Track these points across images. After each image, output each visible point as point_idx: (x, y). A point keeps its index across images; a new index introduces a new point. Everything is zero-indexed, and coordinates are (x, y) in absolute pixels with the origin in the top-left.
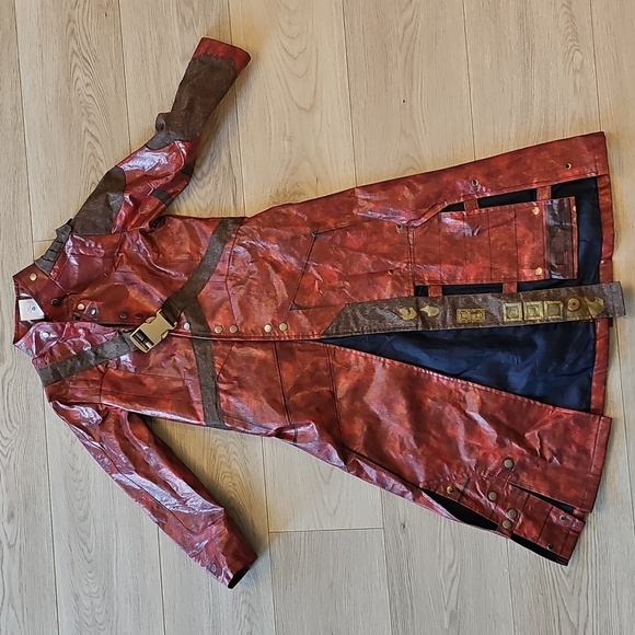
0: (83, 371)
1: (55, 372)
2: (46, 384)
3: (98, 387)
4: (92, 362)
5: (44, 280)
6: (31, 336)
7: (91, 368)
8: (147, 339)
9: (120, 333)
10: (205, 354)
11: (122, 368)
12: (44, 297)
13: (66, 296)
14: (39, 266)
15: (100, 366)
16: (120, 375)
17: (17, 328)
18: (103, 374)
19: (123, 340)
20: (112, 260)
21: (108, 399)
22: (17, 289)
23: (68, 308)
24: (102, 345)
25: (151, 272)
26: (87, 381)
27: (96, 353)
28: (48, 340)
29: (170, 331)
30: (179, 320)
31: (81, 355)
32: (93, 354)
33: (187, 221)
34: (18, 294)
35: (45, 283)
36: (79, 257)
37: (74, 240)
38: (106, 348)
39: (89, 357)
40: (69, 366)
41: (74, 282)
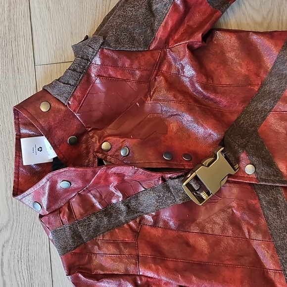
0: (110, 230)
1: (76, 235)
2: (64, 251)
3: (134, 253)
4: (122, 218)
5: (59, 111)
6: (43, 187)
7: (120, 225)
8: (202, 187)
9: (164, 180)
10: (276, 205)
11: (161, 224)
12: (59, 134)
13: (86, 132)
14: (54, 92)
15: (131, 223)
16: (158, 232)
17: (17, 175)
18: (136, 233)
19: (167, 188)
20: (147, 85)
21: (150, 269)
22: (17, 125)
23: (87, 148)
24: (136, 196)
25: (196, 100)
26: (116, 244)
27: (128, 207)
28: (66, 191)
29: (229, 176)
30: (238, 160)
31: (108, 210)
32: (123, 208)
33: (242, 34)
34: (18, 130)
35: (60, 115)
36: (108, 80)
37: (104, 57)
38: (142, 198)
39: (118, 211)
40: (93, 225)
41: (97, 114)
